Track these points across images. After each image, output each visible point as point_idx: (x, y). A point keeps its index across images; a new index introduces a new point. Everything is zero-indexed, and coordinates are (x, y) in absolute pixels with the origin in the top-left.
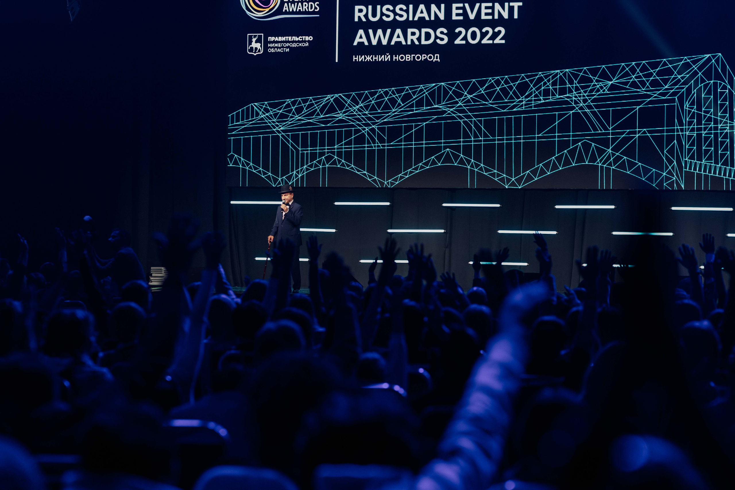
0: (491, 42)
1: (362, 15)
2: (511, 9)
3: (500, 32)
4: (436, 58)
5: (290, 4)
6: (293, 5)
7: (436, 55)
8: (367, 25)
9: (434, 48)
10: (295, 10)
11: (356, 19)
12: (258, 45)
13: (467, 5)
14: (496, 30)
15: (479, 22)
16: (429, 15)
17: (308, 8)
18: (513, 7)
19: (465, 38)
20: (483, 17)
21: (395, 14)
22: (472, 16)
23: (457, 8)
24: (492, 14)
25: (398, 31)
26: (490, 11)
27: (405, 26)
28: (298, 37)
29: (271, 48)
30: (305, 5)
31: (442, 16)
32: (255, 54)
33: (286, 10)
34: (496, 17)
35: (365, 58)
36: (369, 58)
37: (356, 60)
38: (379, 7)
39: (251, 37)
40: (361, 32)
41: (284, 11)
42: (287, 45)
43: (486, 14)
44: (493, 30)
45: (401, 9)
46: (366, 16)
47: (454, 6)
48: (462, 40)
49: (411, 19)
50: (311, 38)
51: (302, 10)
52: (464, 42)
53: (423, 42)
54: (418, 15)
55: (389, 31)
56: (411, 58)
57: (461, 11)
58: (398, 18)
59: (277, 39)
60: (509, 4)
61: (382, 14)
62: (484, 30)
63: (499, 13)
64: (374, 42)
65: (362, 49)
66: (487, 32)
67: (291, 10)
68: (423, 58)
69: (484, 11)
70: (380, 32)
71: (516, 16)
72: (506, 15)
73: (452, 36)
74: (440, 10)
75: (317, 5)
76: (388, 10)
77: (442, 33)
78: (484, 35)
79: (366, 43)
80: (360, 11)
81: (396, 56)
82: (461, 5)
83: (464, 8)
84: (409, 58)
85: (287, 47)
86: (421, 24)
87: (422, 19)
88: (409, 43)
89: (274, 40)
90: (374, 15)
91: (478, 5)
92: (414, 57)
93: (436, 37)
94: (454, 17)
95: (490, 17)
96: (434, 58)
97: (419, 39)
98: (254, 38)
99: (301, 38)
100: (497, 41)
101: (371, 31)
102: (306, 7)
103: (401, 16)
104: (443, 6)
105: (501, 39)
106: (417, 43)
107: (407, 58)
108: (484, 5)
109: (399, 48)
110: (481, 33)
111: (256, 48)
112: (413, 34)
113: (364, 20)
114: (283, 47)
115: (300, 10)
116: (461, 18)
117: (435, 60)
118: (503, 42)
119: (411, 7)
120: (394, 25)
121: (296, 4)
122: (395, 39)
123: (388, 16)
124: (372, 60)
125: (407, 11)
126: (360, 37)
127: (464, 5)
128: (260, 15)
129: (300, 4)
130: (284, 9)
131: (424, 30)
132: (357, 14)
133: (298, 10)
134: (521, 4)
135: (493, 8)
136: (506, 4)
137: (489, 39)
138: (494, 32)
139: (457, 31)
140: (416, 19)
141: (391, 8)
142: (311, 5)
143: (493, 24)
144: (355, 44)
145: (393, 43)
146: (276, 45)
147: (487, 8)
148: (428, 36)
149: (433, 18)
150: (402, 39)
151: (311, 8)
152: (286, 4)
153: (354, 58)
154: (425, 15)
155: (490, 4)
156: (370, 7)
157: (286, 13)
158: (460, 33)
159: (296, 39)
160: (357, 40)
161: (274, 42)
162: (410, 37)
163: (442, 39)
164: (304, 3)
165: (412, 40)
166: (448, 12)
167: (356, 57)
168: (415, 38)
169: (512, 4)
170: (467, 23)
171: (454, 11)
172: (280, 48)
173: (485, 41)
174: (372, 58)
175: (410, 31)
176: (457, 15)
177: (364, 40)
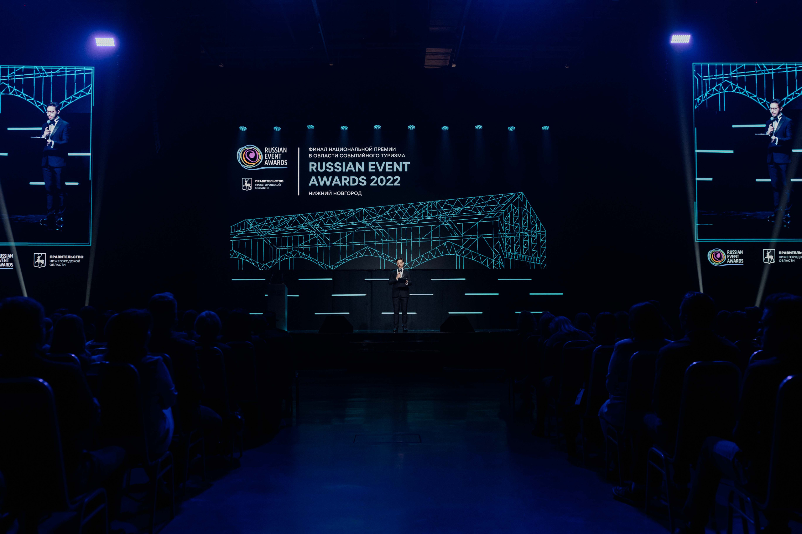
0: (392, 185)
1: (314, 168)
2: (403, 166)
3: (397, 179)
4: (360, 194)
5: (269, 160)
6: (271, 161)
7: (359, 192)
8: (317, 174)
9: (358, 188)
10: (272, 164)
11: (310, 171)
12: (249, 185)
13: (377, 163)
14: (395, 178)
15: (385, 173)
16: (355, 169)
17: (280, 163)
18: (405, 165)
19: (377, 182)
20: (387, 170)
21: (335, 168)
22: (380, 170)
23: (372, 165)
24: (393, 169)
25: (336, 178)
26: (391, 167)
27: (340, 175)
28: (274, 180)
29: (257, 186)
30: (279, 162)
31: (362, 169)
32: (247, 190)
33: (266, 164)
34: (395, 170)
35: (316, 193)
36: (318, 193)
37: (310, 194)
38: (324, 163)
39: (244, 180)
40: (313, 178)
41: (265, 165)
42: (267, 185)
43: (389, 169)
44: (393, 178)
45: (338, 165)
46: (316, 168)
47: (370, 163)
48: (375, 183)
49: (344, 171)
50: (282, 181)
51: (276, 165)
52: (376, 185)
53: (352, 184)
54: (348, 168)
55: (331, 178)
56: (344, 193)
57: (374, 167)
58: (336, 170)
59: (261, 181)
60: (402, 163)
61: (326, 168)
62: (388, 178)
63: (397, 168)
64: (322, 184)
65: (314, 188)
66: (390, 179)
67: (269, 164)
68: (352, 194)
69: (387, 167)
70: (325, 178)
71: (406, 170)
72: (400, 170)
73: (369, 181)
74: (361, 166)
75: (286, 161)
76: (330, 165)
77: (363, 179)
78: (387, 181)
79: (317, 185)
80: (313, 165)
81: (335, 192)
82: (374, 163)
83: (375, 165)
84: (343, 193)
85: (267, 186)
86: (350, 173)
87: (350, 171)
88: (343, 185)
89: (259, 182)
90: (321, 168)
91: (384, 163)
92: (346, 193)
93: (359, 182)
94: (370, 170)
95: (391, 170)
96: (358, 194)
97: (349, 182)
98: (246, 180)
99: (276, 181)
100: (396, 184)
101: (319, 178)
102: (279, 163)
103: (338, 169)
104: (363, 163)
105: (398, 183)
106: (348, 185)
107: (342, 193)
108: (387, 163)
109: (337, 188)
110: (386, 179)
111: (248, 187)
112: (345, 179)
113: (315, 171)
114: (265, 186)
115: (275, 164)
116: (374, 171)
117: (359, 194)
118: (399, 185)
119: (344, 163)
120: (334, 174)
121: (273, 160)
122: (334, 183)
123: (330, 169)
124: (321, 194)
125: (341, 166)
126: (313, 181)
127: (376, 163)
128: (250, 166)
129: (275, 161)
130: (265, 163)
131: (352, 177)
132: (311, 167)
133: (274, 165)
134: (409, 163)
135: (393, 165)
136: (401, 163)
137: (390, 183)
138: (394, 179)
139: (372, 178)
140: (347, 171)
141: (332, 164)
142: (282, 162)
143: (393, 174)
144: (310, 185)
145: (333, 185)
146: (260, 185)
147: (389, 165)
148: (354, 181)
149: (357, 170)
150: (339, 182)
151: (282, 164)
152: (266, 161)
153: (309, 193)
154: (352, 168)
155: (391, 163)
156: (319, 163)
157: (266, 166)
158: (374, 179)
159: (273, 181)
160: (311, 183)
161: (259, 183)
162: (343, 181)
163: (363, 183)
164: (278, 160)
165: (345, 183)
166: (366, 167)
167: (310, 193)
168: (346, 182)
169: (404, 163)
170: (377, 174)
171: (370, 167)
172: (263, 187)
173: (388, 184)
174: (321, 193)
175: (343, 178)
176: (372, 169)
177: (316, 183)
